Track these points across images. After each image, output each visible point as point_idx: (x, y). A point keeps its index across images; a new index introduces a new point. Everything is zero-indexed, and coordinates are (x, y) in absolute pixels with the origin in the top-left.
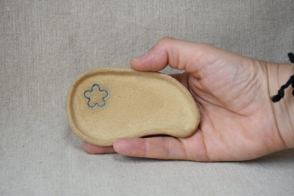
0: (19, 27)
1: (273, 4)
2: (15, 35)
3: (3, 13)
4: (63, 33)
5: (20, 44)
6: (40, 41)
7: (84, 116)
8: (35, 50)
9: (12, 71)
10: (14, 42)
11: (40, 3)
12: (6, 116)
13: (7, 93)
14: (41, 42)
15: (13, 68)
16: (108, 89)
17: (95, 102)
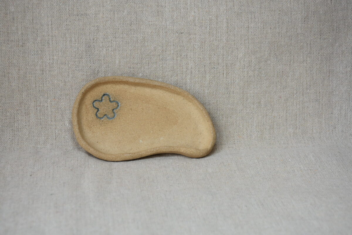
0: (25, 31)
1: (331, 3)
2: (21, 41)
3: (6, 14)
4: (78, 38)
5: (27, 51)
6: (51, 48)
7: (91, 128)
8: (44, 59)
9: (17, 84)
10: (19, 49)
11: (51, 2)
12: (10, 138)
13: (11, 110)
14: (52, 50)
15: (18, 80)
16: (119, 100)
17: (104, 113)
